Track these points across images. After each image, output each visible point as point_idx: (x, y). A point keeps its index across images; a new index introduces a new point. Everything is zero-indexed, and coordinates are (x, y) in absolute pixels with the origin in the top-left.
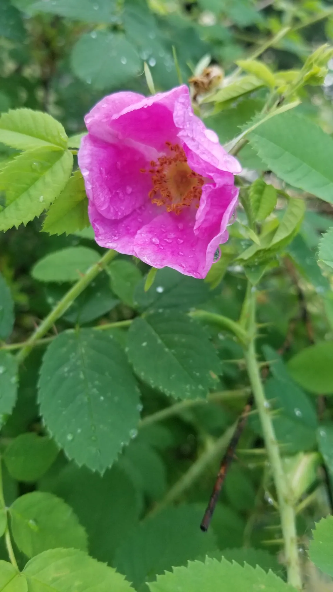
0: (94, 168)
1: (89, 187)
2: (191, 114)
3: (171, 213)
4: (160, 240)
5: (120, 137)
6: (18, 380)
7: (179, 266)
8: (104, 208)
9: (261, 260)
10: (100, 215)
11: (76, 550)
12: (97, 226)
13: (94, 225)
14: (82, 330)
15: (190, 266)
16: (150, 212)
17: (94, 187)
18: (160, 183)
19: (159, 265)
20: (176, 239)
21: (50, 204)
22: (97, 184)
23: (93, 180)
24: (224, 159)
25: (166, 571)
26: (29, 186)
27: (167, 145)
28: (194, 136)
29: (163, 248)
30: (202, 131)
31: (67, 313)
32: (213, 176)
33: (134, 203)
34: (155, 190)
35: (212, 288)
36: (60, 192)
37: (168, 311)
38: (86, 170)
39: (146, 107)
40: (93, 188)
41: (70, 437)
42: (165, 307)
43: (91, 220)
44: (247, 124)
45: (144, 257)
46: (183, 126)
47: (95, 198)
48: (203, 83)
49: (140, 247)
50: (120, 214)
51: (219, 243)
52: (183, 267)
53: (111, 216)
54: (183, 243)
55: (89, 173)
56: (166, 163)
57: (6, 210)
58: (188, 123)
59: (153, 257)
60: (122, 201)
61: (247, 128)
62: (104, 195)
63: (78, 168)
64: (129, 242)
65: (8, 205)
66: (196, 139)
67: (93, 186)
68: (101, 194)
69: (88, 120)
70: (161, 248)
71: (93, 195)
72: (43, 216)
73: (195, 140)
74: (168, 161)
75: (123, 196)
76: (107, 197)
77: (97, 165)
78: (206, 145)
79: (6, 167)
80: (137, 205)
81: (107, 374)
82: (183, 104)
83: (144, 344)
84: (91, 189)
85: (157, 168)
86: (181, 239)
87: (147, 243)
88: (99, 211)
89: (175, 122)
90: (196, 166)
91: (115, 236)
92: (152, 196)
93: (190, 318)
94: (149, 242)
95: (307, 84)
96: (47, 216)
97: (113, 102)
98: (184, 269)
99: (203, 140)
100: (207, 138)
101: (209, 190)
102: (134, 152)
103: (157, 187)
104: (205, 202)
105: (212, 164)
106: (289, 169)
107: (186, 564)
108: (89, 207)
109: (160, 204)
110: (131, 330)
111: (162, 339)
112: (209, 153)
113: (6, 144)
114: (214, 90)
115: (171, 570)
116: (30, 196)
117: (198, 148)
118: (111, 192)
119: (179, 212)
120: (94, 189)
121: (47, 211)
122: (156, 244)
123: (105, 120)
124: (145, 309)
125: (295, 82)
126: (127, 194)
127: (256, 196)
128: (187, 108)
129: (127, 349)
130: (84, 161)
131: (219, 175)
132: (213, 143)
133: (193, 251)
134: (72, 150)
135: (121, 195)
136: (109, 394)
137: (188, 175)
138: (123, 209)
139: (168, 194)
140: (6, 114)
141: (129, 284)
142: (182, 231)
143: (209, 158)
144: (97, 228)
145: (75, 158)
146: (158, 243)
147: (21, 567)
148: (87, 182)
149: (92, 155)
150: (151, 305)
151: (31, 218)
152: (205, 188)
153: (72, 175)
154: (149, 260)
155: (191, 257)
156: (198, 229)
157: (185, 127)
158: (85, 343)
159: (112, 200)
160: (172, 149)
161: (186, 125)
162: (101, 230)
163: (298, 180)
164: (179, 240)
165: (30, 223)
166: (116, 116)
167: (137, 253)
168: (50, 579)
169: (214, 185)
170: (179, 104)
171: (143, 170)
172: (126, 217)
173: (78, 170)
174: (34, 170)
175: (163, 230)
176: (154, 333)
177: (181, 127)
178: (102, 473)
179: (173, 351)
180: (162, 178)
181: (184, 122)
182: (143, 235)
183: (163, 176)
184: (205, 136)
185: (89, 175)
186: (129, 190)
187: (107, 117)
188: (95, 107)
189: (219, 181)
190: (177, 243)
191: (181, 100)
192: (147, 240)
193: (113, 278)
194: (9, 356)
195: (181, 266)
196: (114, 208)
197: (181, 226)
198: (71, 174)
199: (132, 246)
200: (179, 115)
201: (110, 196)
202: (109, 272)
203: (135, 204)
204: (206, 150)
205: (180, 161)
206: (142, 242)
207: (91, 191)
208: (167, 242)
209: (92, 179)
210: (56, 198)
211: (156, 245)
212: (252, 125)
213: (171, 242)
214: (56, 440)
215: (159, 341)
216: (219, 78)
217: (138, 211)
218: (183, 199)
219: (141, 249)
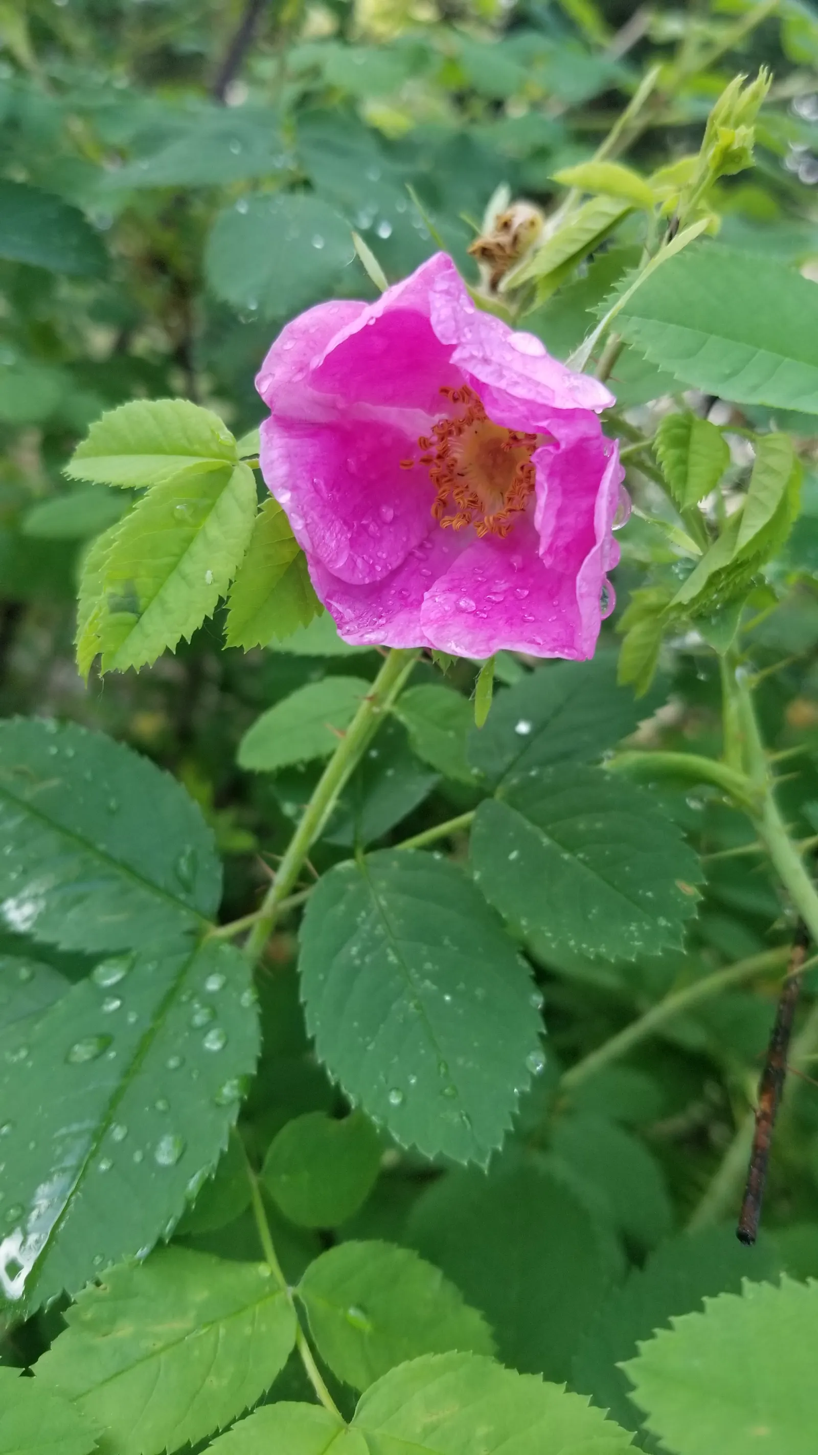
0: (299, 483)
1: (298, 525)
2: (470, 310)
3: (487, 539)
4: (478, 601)
5: (341, 405)
6: (256, 996)
7: (529, 645)
8: (340, 564)
9: (727, 594)
10: (338, 580)
11: (463, 1354)
12: (335, 605)
13: (329, 607)
14: (371, 856)
15: (554, 640)
16: (445, 549)
17: (308, 522)
18: (449, 481)
19: (484, 651)
20: (511, 590)
21: (228, 583)
22: (314, 515)
23: (302, 509)
24: (567, 384)
25: (657, 1331)
26: (179, 556)
27: (444, 394)
28: (488, 353)
29: (485, 616)
30: (503, 340)
31: (332, 828)
32: (549, 425)
33: (404, 539)
34: (443, 498)
35: (641, 693)
36: (243, 553)
37: (550, 770)
38: (284, 490)
39: (372, 322)
40: (306, 525)
41: (395, 1099)
42: (543, 763)
43: (320, 596)
44: (605, 300)
45: (449, 645)
46: (458, 338)
47: (316, 546)
48: (499, 245)
49: (435, 626)
50: (379, 568)
51: (602, 569)
52: (539, 644)
53: (361, 577)
54: (528, 595)
55: (291, 497)
56: (450, 433)
57: (145, 619)
58: (466, 330)
59: (468, 639)
60: (378, 540)
61: (607, 310)
62: (334, 534)
63: (268, 493)
64: (410, 622)
65: (146, 608)
66: (494, 359)
67: (306, 520)
68: (328, 534)
69: (264, 386)
70: (482, 618)
71: (311, 539)
72: (221, 612)
73: (491, 360)
74: (453, 428)
75: (377, 528)
76: (343, 539)
77: (304, 474)
78: (518, 366)
79: (122, 530)
80: (414, 542)
81: (446, 942)
82: (447, 292)
83: (513, 855)
84: (302, 529)
85: (435, 450)
86: (522, 588)
87: (450, 613)
88: (333, 572)
89: (438, 334)
90: (505, 415)
91: (381, 617)
92: (440, 512)
93: (604, 773)
94: (452, 611)
95: (720, 174)
96: (229, 610)
97: (305, 332)
98: (540, 648)
99: (509, 357)
100: (517, 351)
101: (549, 459)
102: (378, 429)
103: (444, 491)
104: (546, 486)
105: (540, 400)
106: (727, 371)
107: (700, 1308)
108: (311, 570)
109: (459, 525)
110: (476, 831)
111: (551, 835)
112: (528, 379)
113: (110, 483)
114: (529, 253)
115: (669, 1326)
116: (184, 578)
117: (501, 376)
118: (350, 527)
119: (504, 532)
120: (309, 528)
121: (225, 599)
122: (469, 611)
123: (299, 377)
124: (500, 778)
125: (693, 180)
126: (385, 523)
127: (673, 453)
128: (458, 299)
129: (477, 876)
130: (274, 475)
131: (562, 422)
132: (535, 358)
133: (554, 606)
134: (248, 460)
135: (372, 528)
136: (461, 986)
137: (503, 445)
138: (384, 556)
139: (471, 499)
140: (98, 423)
141: (451, 734)
142: (522, 570)
143: (530, 390)
144: (337, 610)
145: (258, 473)
146: (474, 609)
147: (348, 1413)
148: (293, 515)
149: (289, 457)
150: (510, 767)
151: (196, 622)
152: (539, 456)
153: (260, 510)
154: (461, 648)
155: (553, 621)
156: (550, 550)
157: (463, 340)
158: (383, 884)
159: (353, 543)
160: (455, 400)
161: (464, 335)
162: (349, 614)
163: (754, 389)
164: (518, 590)
165: (197, 634)
166: (317, 361)
167: (432, 639)
168: (418, 1430)
169: (557, 445)
170: (438, 296)
171: (406, 462)
172: (395, 573)
173: (269, 496)
174: (180, 523)
175: (480, 579)
176: (529, 826)
177: (454, 342)
178: (485, 1166)
179: (581, 856)
180: (451, 467)
181: (458, 330)
182: (437, 599)
183: (452, 462)
184: (513, 349)
185: (292, 499)
186: (388, 513)
187: (301, 370)
188: (269, 354)
189: (565, 434)
190: (517, 599)
191: (441, 285)
192: (447, 608)
193: (412, 728)
194: (227, 949)
195: (533, 642)
196: (363, 558)
197: (517, 561)
198: (257, 509)
199: (418, 628)
200: (443, 317)
201: (349, 536)
202: (402, 718)
203: (408, 539)
204: (521, 375)
205: (479, 419)
206: (439, 615)
207: (304, 531)
208: (493, 602)
209: (300, 507)
210: (237, 567)
211: (469, 613)
212: (617, 299)
213: (502, 599)
214: (366, 1110)
215: (546, 841)
216: (533, 224)
217: (418, 554)
218: (506, 500)
219: (438, 628)
